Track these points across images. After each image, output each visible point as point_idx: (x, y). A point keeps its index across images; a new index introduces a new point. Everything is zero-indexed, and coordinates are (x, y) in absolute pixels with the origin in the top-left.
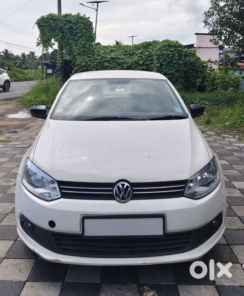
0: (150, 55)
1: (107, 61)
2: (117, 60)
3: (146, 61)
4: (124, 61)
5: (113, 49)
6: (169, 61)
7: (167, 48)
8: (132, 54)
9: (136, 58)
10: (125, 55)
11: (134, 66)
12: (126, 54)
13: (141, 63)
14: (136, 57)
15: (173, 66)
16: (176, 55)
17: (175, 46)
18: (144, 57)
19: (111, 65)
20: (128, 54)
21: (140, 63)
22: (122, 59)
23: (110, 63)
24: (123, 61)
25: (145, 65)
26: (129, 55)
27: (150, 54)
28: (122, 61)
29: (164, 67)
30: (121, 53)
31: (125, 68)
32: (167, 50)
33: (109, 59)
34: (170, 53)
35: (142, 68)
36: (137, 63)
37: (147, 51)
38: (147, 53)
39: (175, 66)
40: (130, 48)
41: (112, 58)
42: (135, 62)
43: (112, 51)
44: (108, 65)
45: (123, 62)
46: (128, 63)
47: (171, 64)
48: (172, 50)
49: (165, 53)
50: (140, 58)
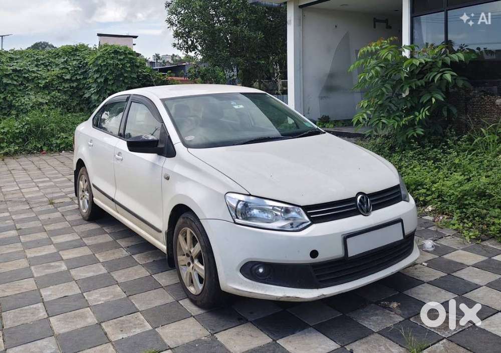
0: (81, 66)
1: (7, 76)
2: (25, 73)
3: (76, 74)
4: (39, 75)
5: (13, 56)
6: (118, 74)
7: (113, 55)
8: (49, 65)
9: (57, 71)
10: (37, 66)
11: (56, 82)
12: (40, 65)
13: (68, 77)
14: (58, 69)
15: (123, 81)
16: (128, 66)
17: (124, 53)
18: (70, 68)
19: (15, 83)
20: (42, 64)
21: (66, 78)
22: (33, 72)
23: (12, 79)
24: (36, 75)
25: (73, 81)
26: (43, 66)
27: (80, 64)
28: (33, 75)
29: (110, 83)
30: (30, 63)
31: (42, 86)
32: (113, 58)
33: (11, 72)
34: (119, 63)
35: (70, 86)
36: (61, 77)
37: (74, 60)
38: (75, 62)
39: (126, 81)
40: (43, 55)
41: (15, 71)
42: (57, 76)
43: (11, 59)
44: (10, 82)
45: (37, 77)
46: (45, 79)
47: (121, 79)
48: (122, 57)
49: (112, 62)
50: (64, 71)
